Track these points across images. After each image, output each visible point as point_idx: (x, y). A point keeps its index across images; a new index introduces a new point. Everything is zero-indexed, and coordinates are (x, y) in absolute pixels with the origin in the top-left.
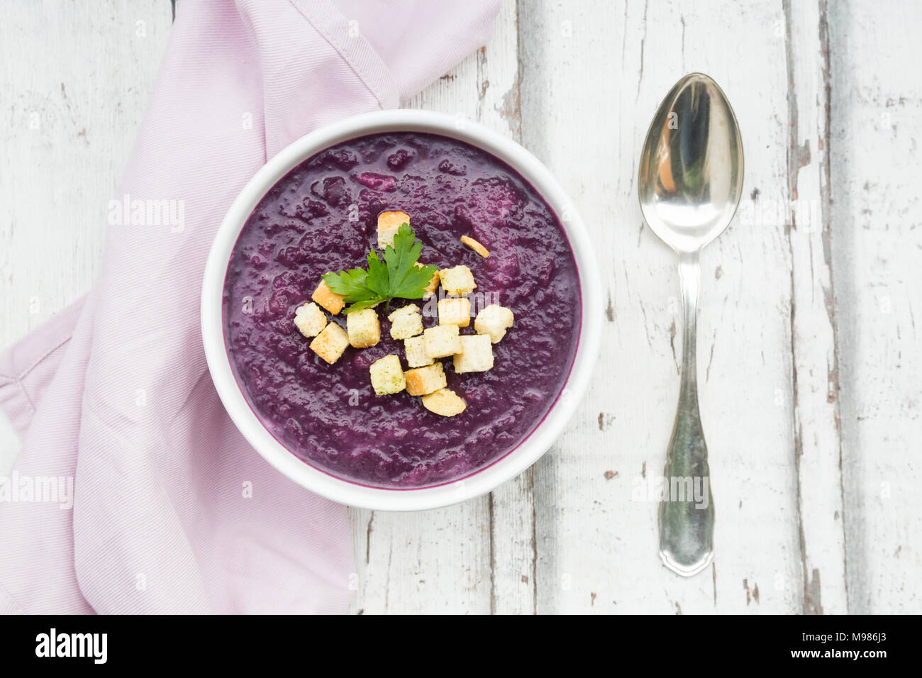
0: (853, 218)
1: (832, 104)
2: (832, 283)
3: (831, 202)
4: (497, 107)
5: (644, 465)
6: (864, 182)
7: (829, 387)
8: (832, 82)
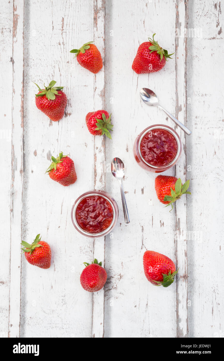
0: (192, 126)
1: (187, 95)
2: (186, 143)
3: (187, 121)
4: (99, 94)
5: (135, 190)
6: (196, 116)
7: (184, 171)
8: (187, 90)
